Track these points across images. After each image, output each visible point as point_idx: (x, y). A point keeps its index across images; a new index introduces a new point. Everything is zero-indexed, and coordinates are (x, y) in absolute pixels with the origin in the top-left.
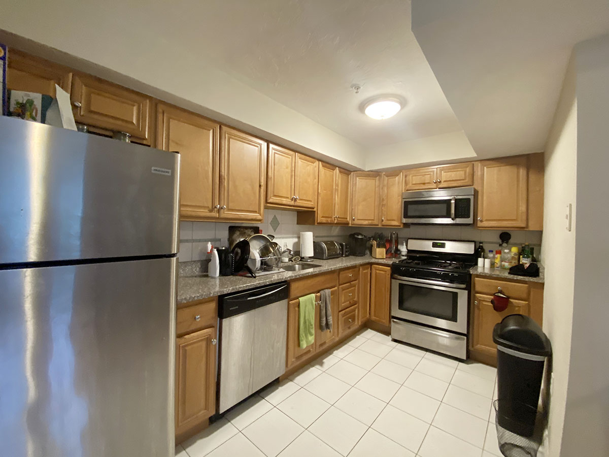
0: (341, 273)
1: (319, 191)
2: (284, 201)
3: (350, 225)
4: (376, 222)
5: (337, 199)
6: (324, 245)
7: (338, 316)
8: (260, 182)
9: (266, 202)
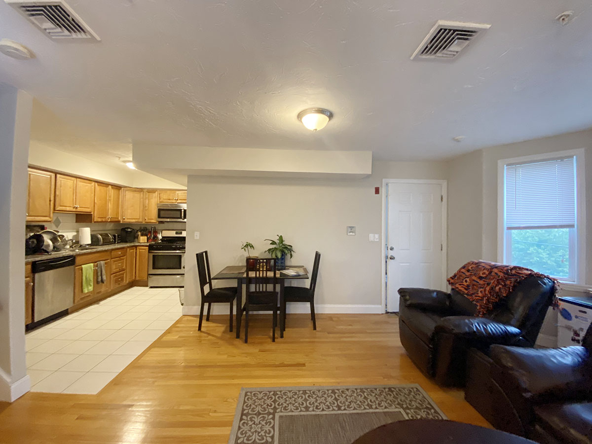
0: (113, 252)
1: (96, 201)
2: (68, 209)
3: (121, 222)
4: (140, 220)
5: (110, 206)
6: (100, 236)
7: (110, 278)
8: (50, 198)
9: (54, 209)
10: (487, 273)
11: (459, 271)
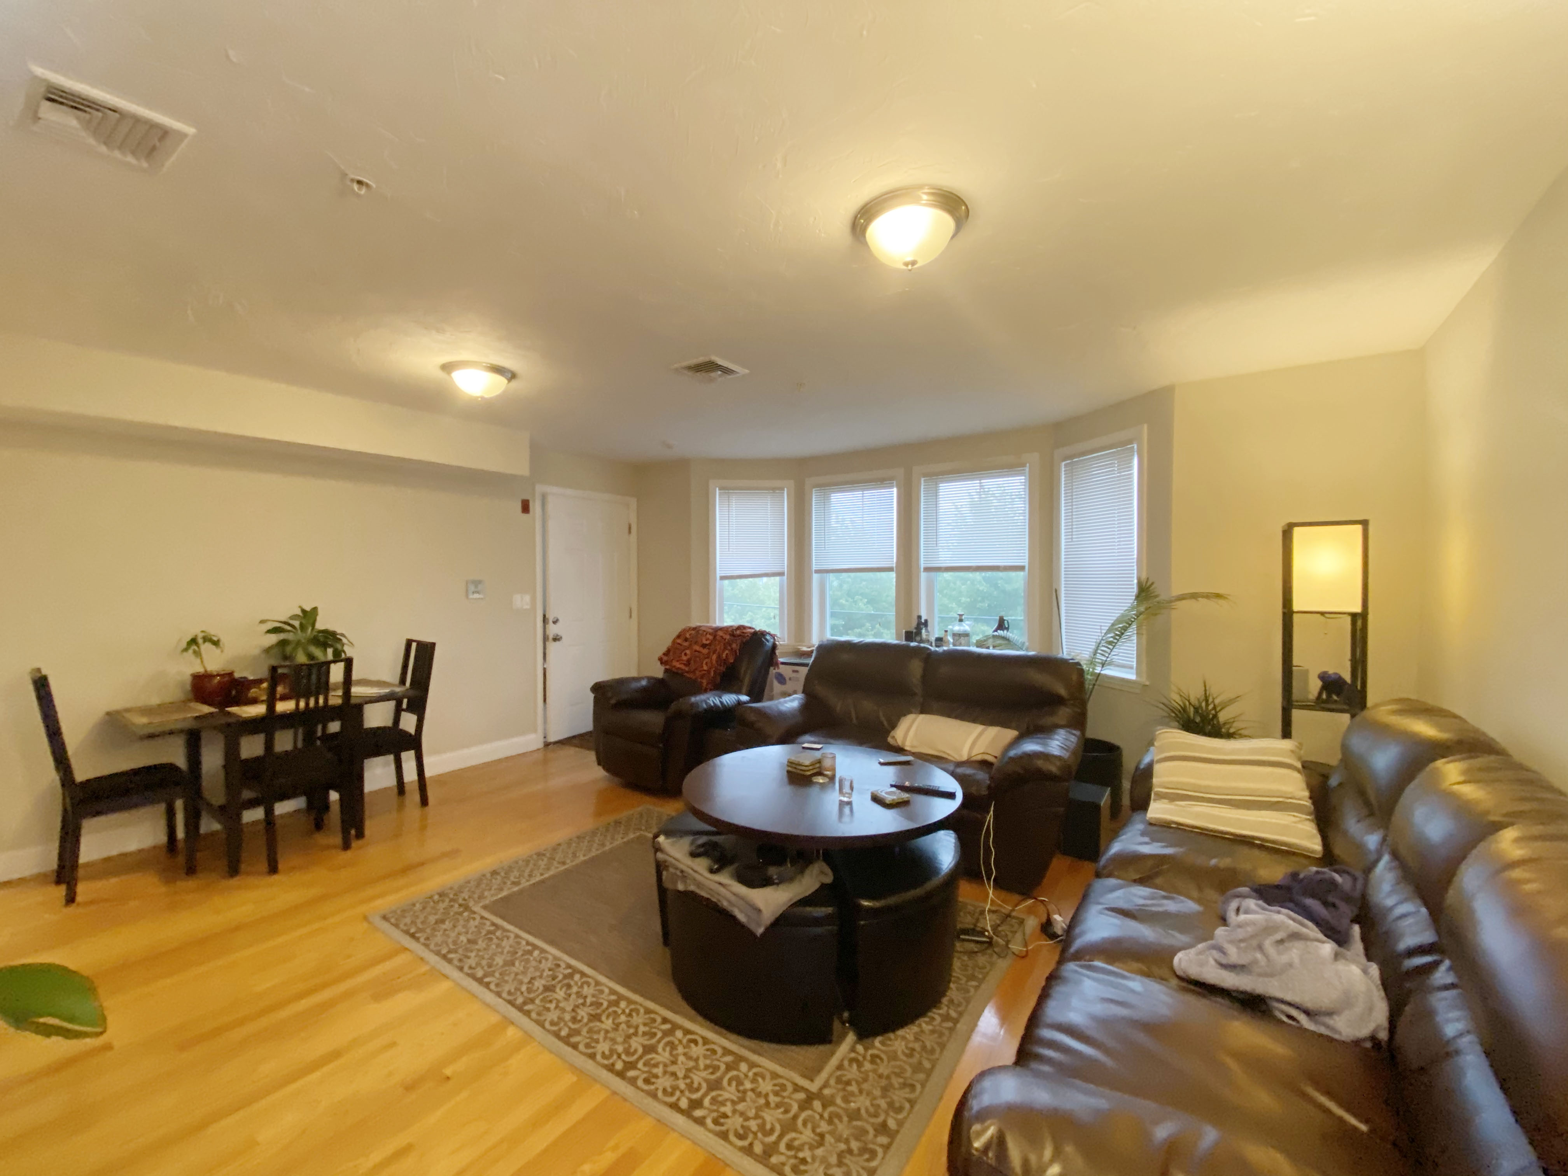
10: (711, 637)
11: (674, 642)
